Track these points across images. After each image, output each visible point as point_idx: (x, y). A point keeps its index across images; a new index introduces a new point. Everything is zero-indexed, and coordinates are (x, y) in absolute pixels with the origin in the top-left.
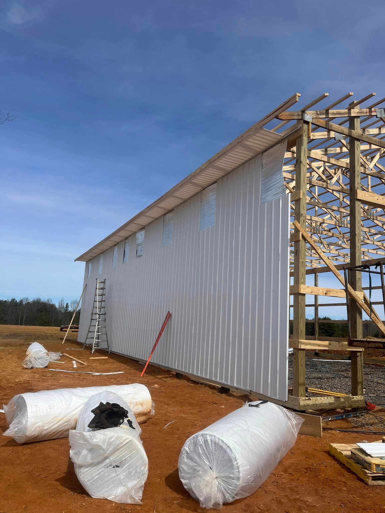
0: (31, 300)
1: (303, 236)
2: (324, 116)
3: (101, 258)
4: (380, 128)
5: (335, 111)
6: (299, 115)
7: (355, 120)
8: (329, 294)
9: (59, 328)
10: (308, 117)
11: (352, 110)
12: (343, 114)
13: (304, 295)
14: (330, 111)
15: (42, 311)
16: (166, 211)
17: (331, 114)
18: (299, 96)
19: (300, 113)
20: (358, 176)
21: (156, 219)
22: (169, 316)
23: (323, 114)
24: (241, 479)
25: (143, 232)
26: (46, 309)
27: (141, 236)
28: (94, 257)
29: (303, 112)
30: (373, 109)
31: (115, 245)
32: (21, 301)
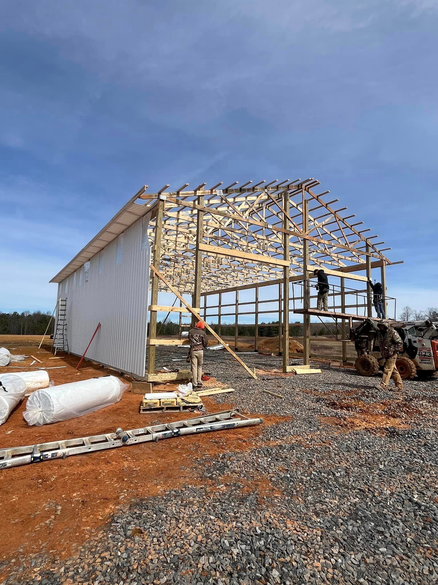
0: (32, 313)
1: (156, 274)
2: (176, 196)
3: (67, 281)
4: (234, 198)
5: (184, 192)
6: (156, 196)
7: (201, 197)
8: (174, 310)
9: (49, 336)
10: (163, 197)
11: (198, 191)
12: (191, 194)
13: (156, 311)
14: (180, 193)
15: (42, 322)
16: (100, 249)
17: (181, 194)
18: (147, 187)
19: (157, 194)
20: (201, 235)
21: (96, 254)
22: (99, 326)
23: (175, 194)
24: (54, 411)
25: (89, 263)
26: (45, 321)
27: (87, 265)
28: (63, 280)
29: (160, 193)
30: (214, 190)
31: (75, 272)
32: (23, 314)
